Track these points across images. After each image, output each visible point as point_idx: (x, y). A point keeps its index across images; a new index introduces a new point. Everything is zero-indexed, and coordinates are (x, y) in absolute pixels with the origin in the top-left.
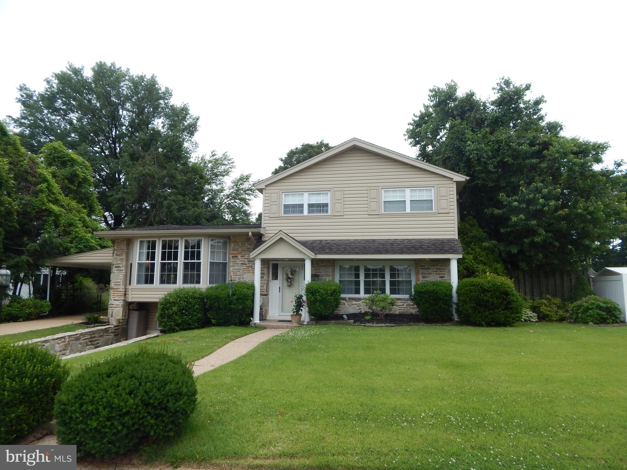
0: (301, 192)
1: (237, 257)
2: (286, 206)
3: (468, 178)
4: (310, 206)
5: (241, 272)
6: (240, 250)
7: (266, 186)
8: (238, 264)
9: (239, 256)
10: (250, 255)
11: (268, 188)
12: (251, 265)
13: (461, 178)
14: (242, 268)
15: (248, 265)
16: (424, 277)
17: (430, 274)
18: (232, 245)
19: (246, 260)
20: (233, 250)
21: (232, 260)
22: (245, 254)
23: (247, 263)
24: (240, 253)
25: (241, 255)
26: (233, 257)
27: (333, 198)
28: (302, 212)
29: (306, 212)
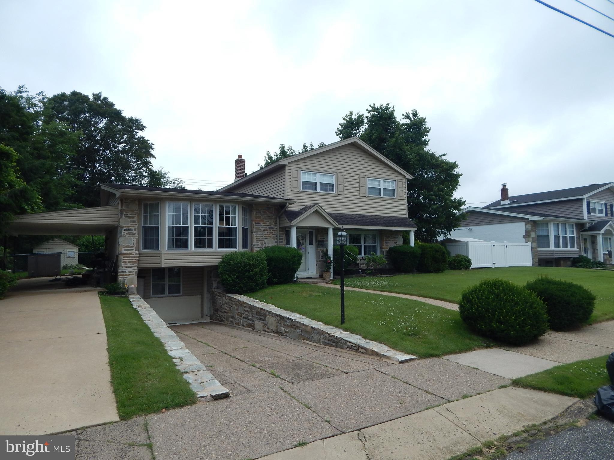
0: (314, 172)
1: (259, 223)
2: (304, 183)
3: (414, 178)
4: (321, 184)
5: (263, 237)
6: (262, 217)
7: (289, 163)
8: (261, 230)
9: (261, 223)
10: (292, 223)
11: (290, 165)
12: (272, 231)
13: (409, 177)
14: (264, 233)
15: (269, 231)
16: (386, 243)
17: (389, 240)
18: (255, 213)
19: (268, 227)
20: (256, 217)
21: (255, 226)
22: (266, 222)
23: (268, 229)
24: (262, 221)
25: (263, 222)
26: (256, 223)
27: (337, 180)
28: (316, 189)
29: (318, 190)
